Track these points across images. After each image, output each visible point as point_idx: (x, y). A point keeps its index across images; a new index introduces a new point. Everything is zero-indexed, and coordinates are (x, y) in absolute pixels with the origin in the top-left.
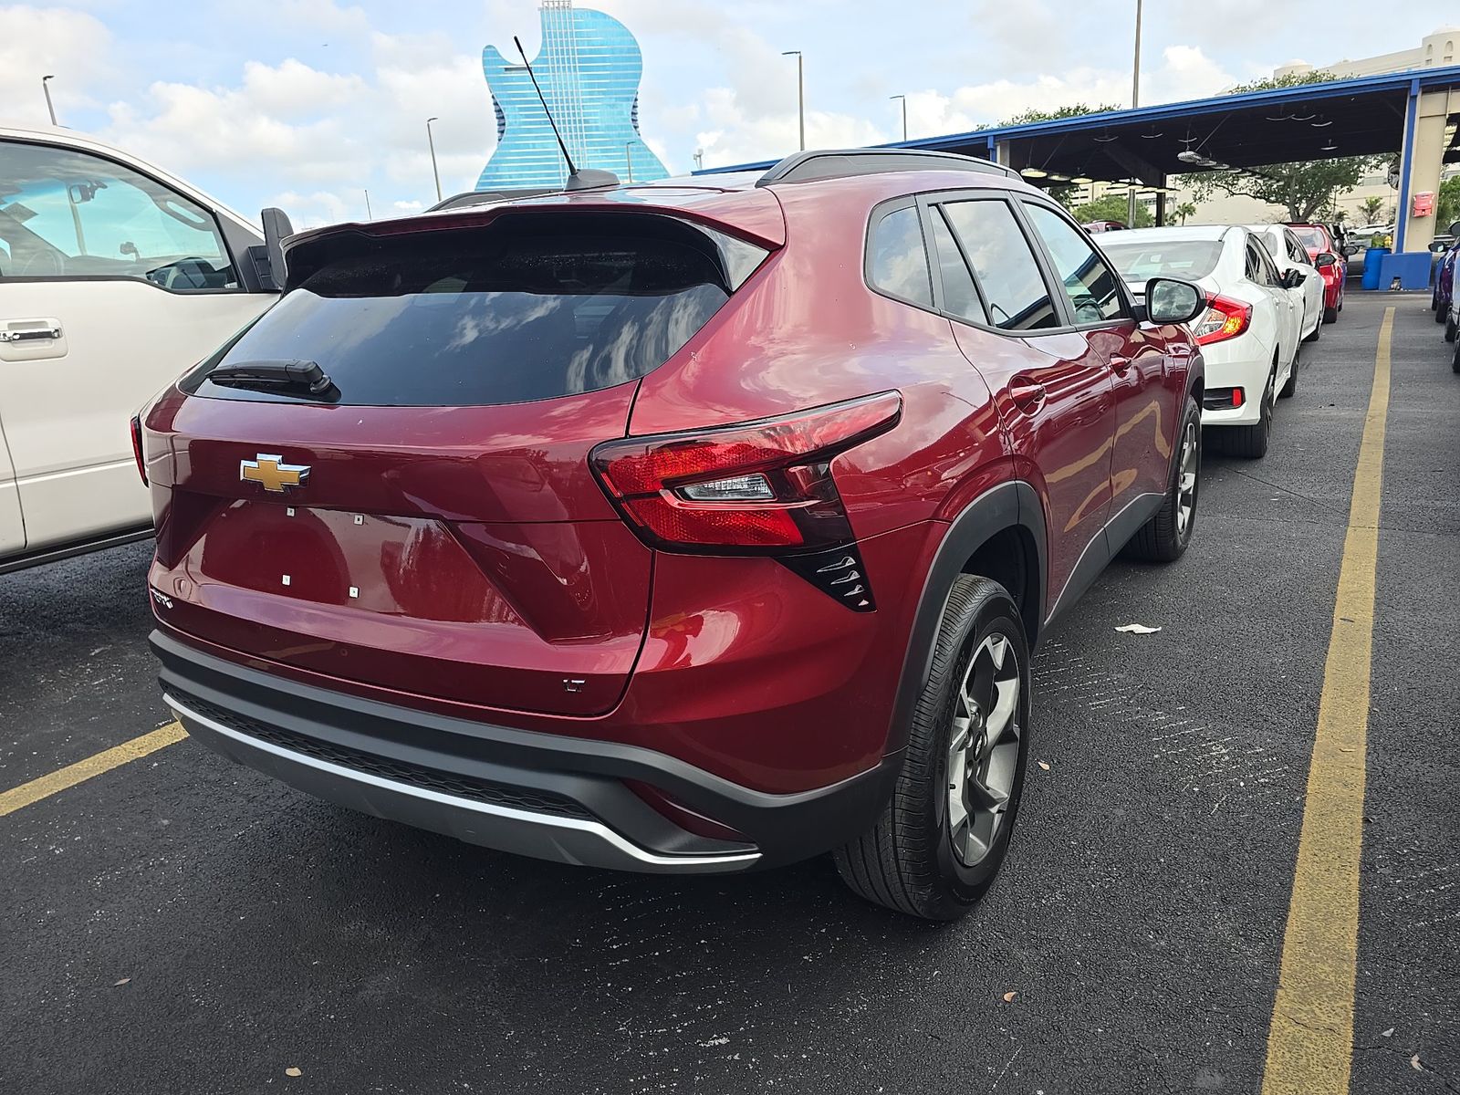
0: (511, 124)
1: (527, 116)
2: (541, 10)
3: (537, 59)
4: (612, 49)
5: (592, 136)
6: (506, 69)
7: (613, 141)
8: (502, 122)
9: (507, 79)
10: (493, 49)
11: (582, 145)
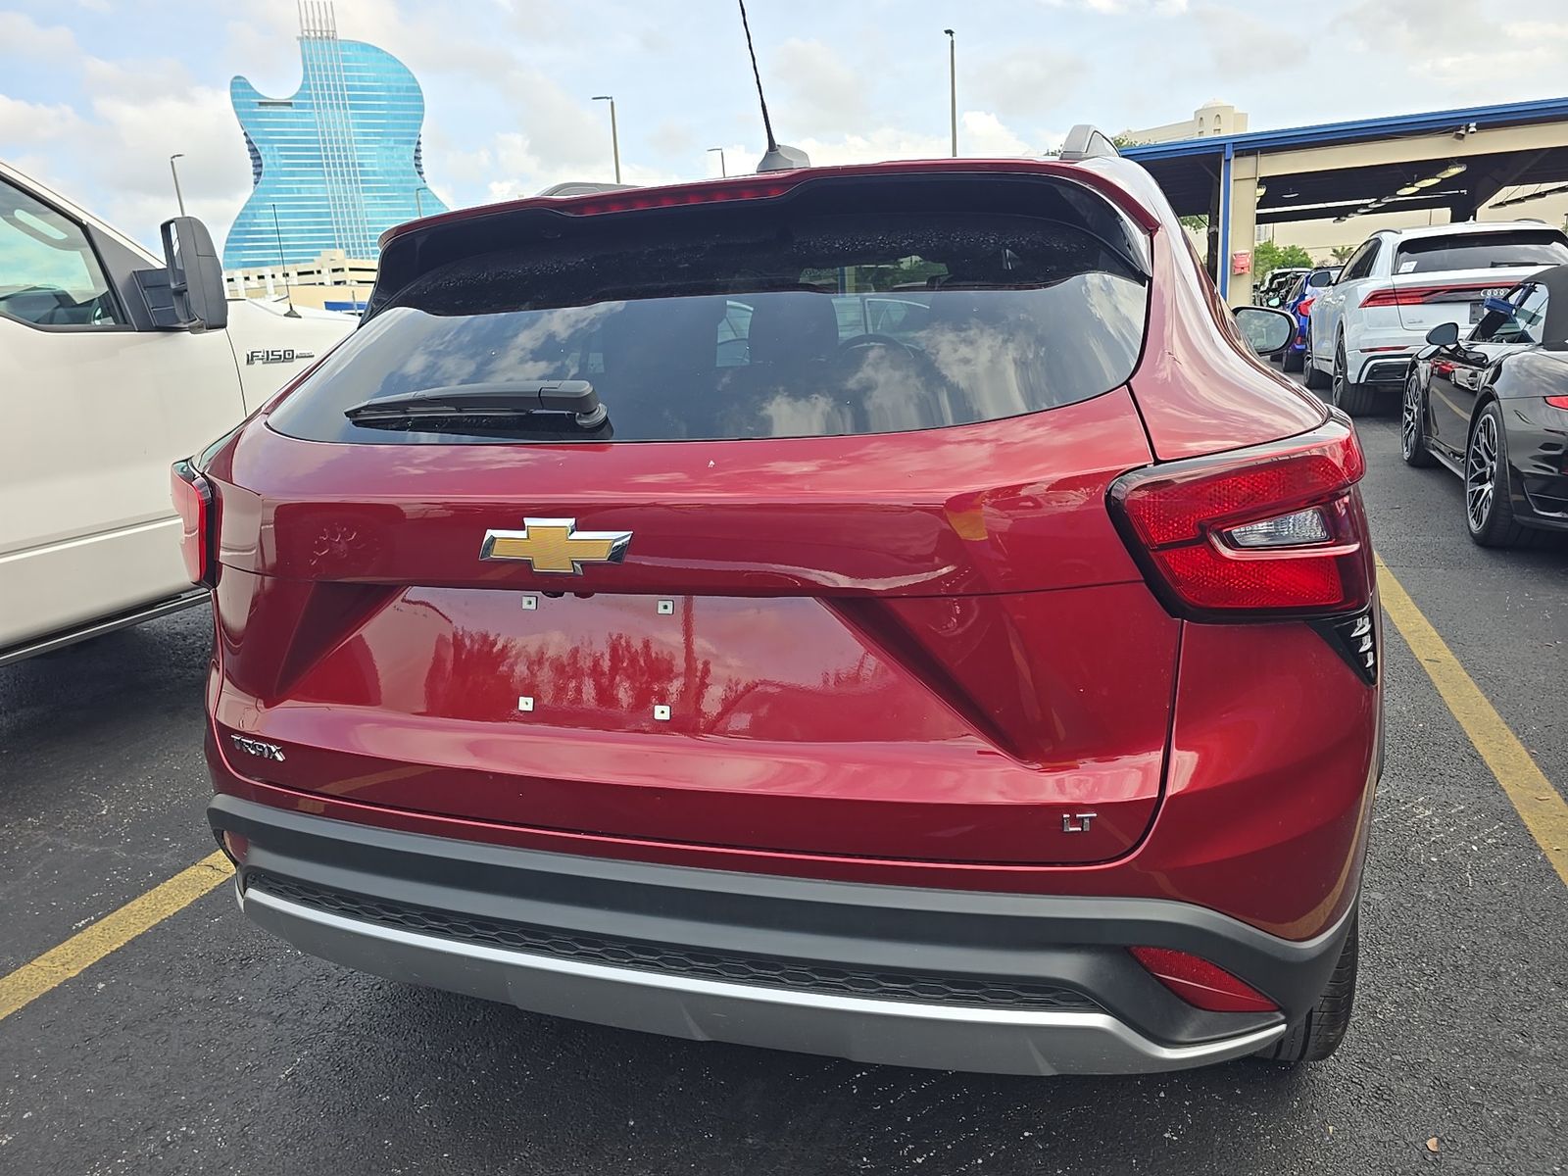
0: (268, 166)
1: (287, 157)
2: (301, 39)
3: (297, 94)
4: (388, 87)
5: (368, 182)
6: (261, 104)
7: (394, 188)
8: (258, 162)
9: (261, 115)
10: (242, 81)
11: (358, 192)
